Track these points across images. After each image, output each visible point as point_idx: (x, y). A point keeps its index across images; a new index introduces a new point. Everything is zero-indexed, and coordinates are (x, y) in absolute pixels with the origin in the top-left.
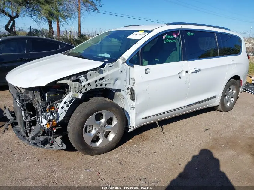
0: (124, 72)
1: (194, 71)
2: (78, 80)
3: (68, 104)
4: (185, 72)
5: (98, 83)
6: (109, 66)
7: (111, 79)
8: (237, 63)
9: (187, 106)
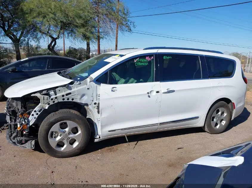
0: (91, 89)
1: (166, 91)
2: (48, 94)
3: (38, 112)
4: (155, 92)
5: (65, 97)
6: (78, 83)
7: (78, 94)
8: (225, 86)
9: (160, 123)
